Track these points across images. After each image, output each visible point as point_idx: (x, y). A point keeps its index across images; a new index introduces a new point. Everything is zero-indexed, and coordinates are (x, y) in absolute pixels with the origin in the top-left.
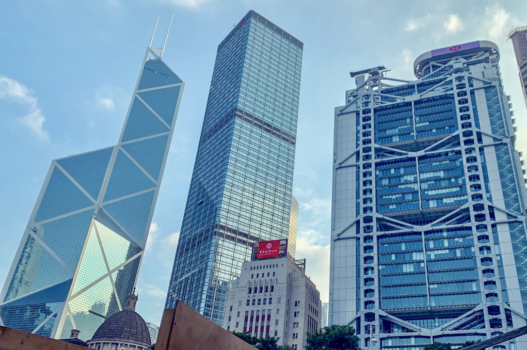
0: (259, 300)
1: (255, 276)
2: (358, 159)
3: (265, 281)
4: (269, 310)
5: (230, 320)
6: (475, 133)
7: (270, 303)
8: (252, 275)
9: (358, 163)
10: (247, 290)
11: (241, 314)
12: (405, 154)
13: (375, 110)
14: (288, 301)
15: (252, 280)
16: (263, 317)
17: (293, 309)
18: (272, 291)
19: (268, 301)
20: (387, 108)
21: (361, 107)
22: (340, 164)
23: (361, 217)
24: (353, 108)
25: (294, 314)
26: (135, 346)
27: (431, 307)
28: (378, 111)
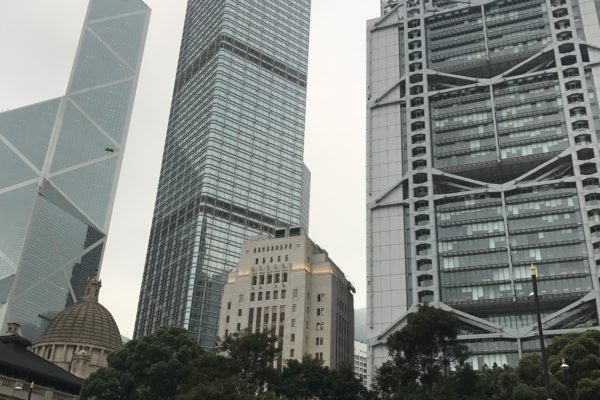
0: (268, 293)
1: (260, 261)
2: (403, 93)
3: (274, 267)
4: (282, 307)
5: (228, 321)
6: (577, 47)
7: (283, 297)
8: (257, 260)
9: (403, 99)
10: (250, 279)
11: (243, 313)
12: (472, 82)
13: (427, 21)
14: (308, 295)
15: (256, 266)
16: (274, 315)
17: (316, 305)
18: (285, 280)
19: (279, 293)
20: (444, 17)
21: (405, 17)
22: (377, 101)
23: (410, 175)
24: (393, 20)
25: (316, 311)
26: (100, 350)
27: (517, 298)
28: (432, 22)
